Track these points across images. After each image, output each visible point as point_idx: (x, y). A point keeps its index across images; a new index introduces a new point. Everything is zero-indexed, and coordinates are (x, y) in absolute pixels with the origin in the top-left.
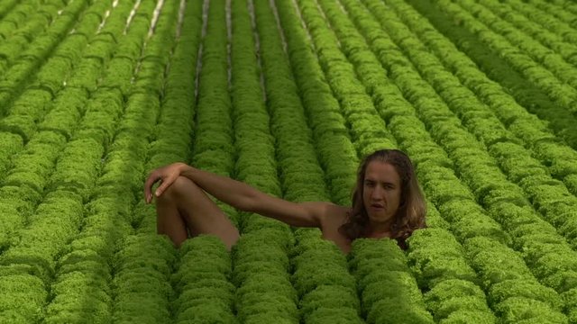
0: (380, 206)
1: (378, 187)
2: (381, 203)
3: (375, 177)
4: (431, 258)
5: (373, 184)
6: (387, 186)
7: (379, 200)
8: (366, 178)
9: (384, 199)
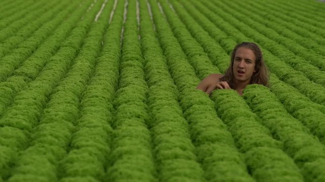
0: (243, 73)
1: (243, 61)
2: (244, 70)
3: (242, 55)
4: (256, 95)
5: (240, 59)
6: (247, 61)
7: (243, 68)
8: (236, 56)
9: (245, 68)
